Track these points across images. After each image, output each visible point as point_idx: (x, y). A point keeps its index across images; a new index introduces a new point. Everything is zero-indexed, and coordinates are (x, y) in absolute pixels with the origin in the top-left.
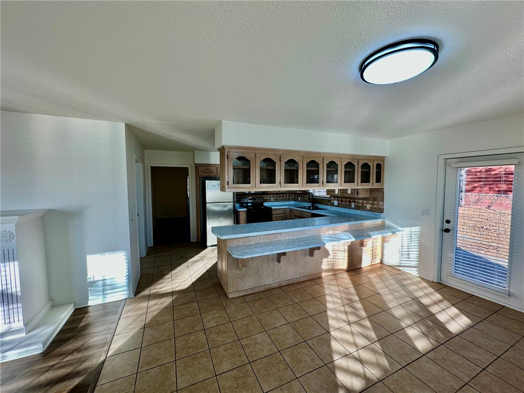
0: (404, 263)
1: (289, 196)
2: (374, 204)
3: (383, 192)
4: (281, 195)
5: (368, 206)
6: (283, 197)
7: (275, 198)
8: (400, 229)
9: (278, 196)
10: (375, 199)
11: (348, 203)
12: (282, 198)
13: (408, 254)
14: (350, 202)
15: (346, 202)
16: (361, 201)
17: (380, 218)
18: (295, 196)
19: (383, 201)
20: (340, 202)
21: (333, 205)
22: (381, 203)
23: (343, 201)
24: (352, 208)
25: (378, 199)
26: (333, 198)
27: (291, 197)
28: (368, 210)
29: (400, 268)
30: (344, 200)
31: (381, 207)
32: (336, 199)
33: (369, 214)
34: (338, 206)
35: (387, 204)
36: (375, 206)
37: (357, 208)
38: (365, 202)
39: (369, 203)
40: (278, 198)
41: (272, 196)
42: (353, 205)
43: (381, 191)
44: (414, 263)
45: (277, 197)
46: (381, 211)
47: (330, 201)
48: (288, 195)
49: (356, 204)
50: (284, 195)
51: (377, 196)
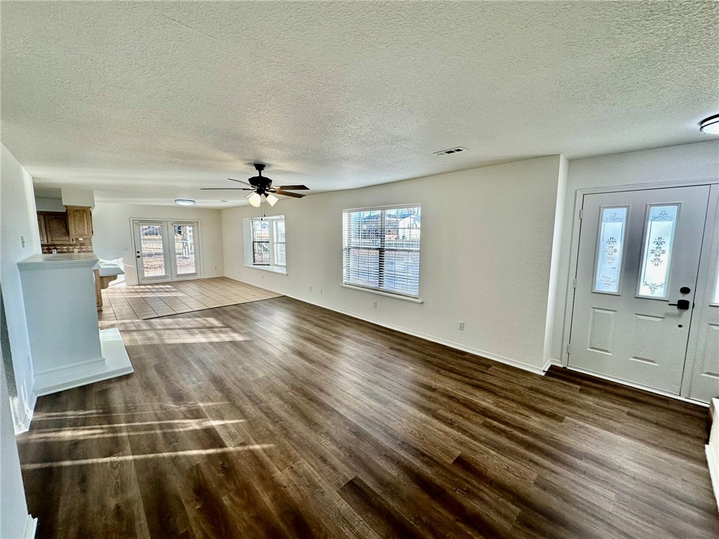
8: (109, 262)
16: (65, 248)
29: (114, 287)
38: (71, 247)
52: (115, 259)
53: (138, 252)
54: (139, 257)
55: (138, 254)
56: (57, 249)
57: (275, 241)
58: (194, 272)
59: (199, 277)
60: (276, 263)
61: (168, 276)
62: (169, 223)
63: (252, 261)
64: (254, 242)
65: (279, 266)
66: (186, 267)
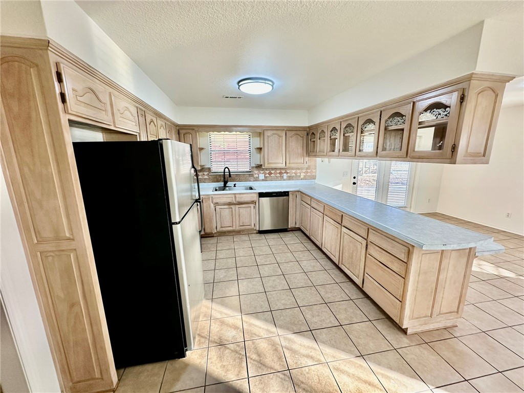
5: (302, 175)
10: (308, 168)
11: (278, 175)
14: (281, 174)
15: (275, 173)
16: (294, 171)
19: (316, 169)
20: (267, 175)
21: (257, 179)
22: (314, 171)
23: (272, 173)
24: (284, 180)
25: (311, 167)
28: (302, 179)
30: (273, 172)
31: (314, 174)
32: (262, 172)
33: (304, 182)
34: (265, 179)
35: (319, 171)
36: (309, 174)
37: (290, 178)
38: (299, 171)
39: (302, 172)
42: (285, 176)
43: (314, 160)
46: (314, 177)
47: (253, 176)
49: (288, 175)
53: (354, 178)
55: (355, 181)
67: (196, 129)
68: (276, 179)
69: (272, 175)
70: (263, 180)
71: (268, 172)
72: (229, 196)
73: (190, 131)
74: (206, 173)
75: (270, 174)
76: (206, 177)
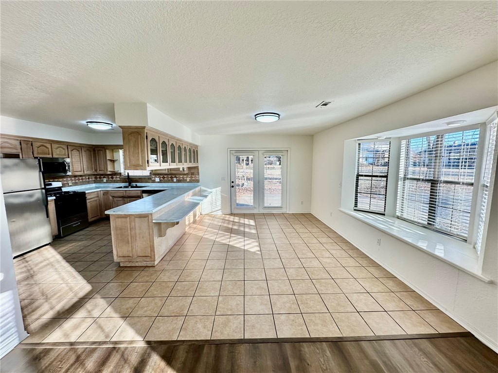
0: (214, 210)
1: (89, 178)
2: (192, 177)
3: (198, 169)
4: (80, 178)
5: (188, 179)
6: (82, 179)
7: (74, 181)
8: (210, 190)
9: (77, 178)
10: (193, 174)
11: (170, 179)
12: (81, 181)
13: (216, 204)
14: (172, 178)
15: (168, 178)
16: (181, 176)
17: (198, 186)
18: (96, 178)
19: (199, 175)
20: (162, 179)
21: (154, 182)
22: (197, 176)
23: (165, 178)
24: (174, 182)
25: (195, 173)
26: (153, 176)
27: (90, 180)
28: (188, 182)
29: (212, 213)
30: (165, 176)
31: (197, 179)
32: (158, 176)
33: (190, 184)
34: (160, 182)
35: (202, 177)
36: (193, 179)
37: (178, 181)
38: (185, 176)
39: (188, 177)
40: (77, 181)
41: (69, 179)
42: (175, 180)
43: (197, 168)
44: (219, 208)
45: (75, 180)
46: (198, 181)
47: (151, 179)
48: (87, 177)
49: (178, 179)
50: (84, 178)
51: (193, 171)
52: (214, 188)
53: (233, 182)
54: (233, 187)
55: (232, 184)
56: (176, 178)
57: (401, 175)
58: (279, 205)
59: (283, 211)
60: (398, 214)
61: (255, 208)
62: (260, 152)
63: (353, 205)
64: (358, 176)
65: (404, 220)
66: (273, 200)
67: (105, 147)
68: (168, 182)
69: (165, 179)
70: (158, 182)
71: (162, 176)
72: (122, 191)
73: (101, 149)
74: (118, 177)
75: (164, 178)
76: (118, 179)
